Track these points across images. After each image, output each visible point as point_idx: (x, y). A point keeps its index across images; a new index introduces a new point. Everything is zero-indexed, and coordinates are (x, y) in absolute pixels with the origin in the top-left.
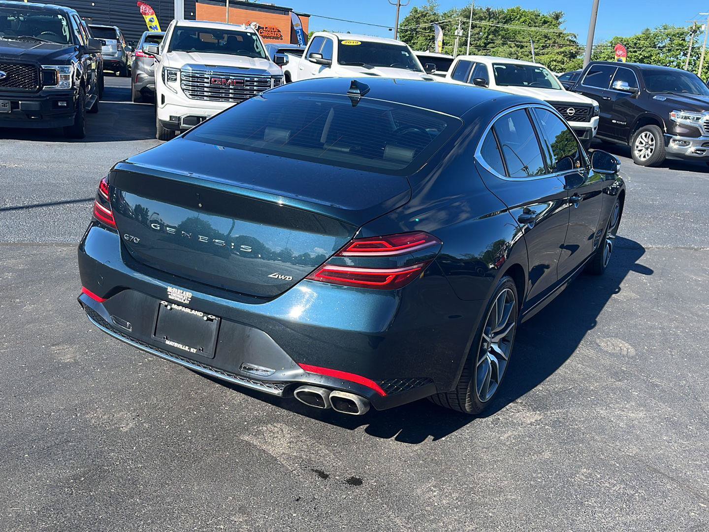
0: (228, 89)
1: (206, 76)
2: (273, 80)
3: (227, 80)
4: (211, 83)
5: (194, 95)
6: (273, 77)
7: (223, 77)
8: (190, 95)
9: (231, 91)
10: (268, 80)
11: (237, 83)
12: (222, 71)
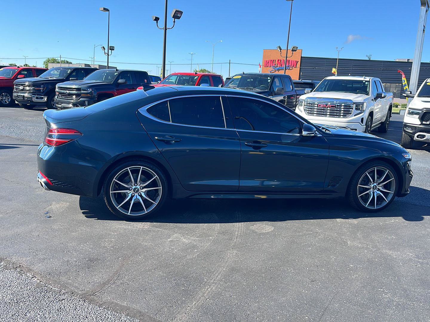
0: (327, 110)
1: (316, 103)
2: (355, 105)
3: (326, 105)
4: (318, 107)
5: (309, 113)
6: (354, 103)
7: (324, 103)
8: (307, 113)
9: (328, 111)
10: (351, 105)
11: (332, 106)
12: (324, 101)
